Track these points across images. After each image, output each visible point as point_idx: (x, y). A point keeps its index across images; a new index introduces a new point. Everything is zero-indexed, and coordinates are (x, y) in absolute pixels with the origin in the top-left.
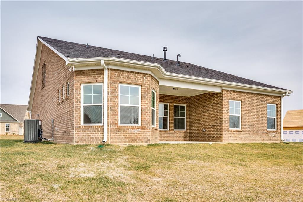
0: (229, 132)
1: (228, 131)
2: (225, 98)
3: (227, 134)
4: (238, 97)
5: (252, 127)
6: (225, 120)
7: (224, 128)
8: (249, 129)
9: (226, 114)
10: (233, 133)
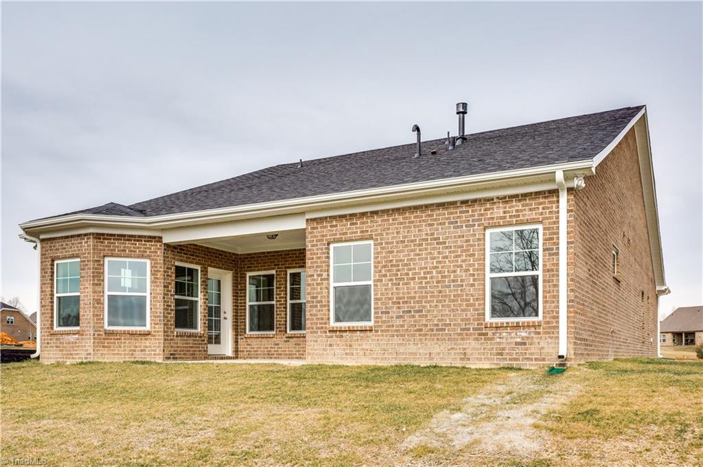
0: (328, 334)
1: (325, 332)
2: (313, 241)
3: (319, 340)
4: (359, 230)
5: (414, 316)
6: (313, 302)
7: (311, 324)
8: (399, 322)
9: (318, 284)
10: (342, 336)
